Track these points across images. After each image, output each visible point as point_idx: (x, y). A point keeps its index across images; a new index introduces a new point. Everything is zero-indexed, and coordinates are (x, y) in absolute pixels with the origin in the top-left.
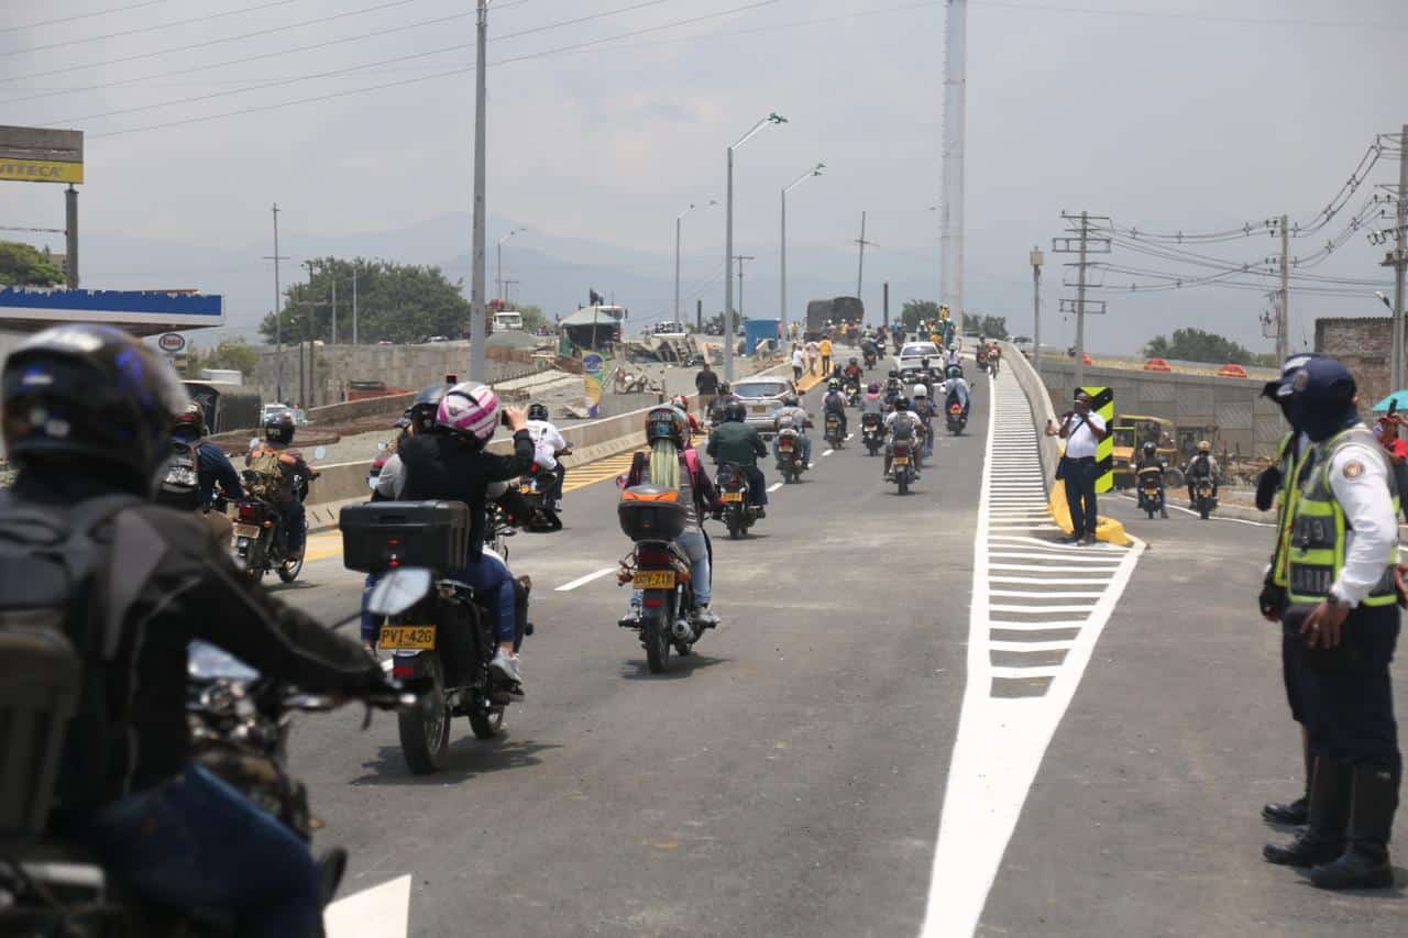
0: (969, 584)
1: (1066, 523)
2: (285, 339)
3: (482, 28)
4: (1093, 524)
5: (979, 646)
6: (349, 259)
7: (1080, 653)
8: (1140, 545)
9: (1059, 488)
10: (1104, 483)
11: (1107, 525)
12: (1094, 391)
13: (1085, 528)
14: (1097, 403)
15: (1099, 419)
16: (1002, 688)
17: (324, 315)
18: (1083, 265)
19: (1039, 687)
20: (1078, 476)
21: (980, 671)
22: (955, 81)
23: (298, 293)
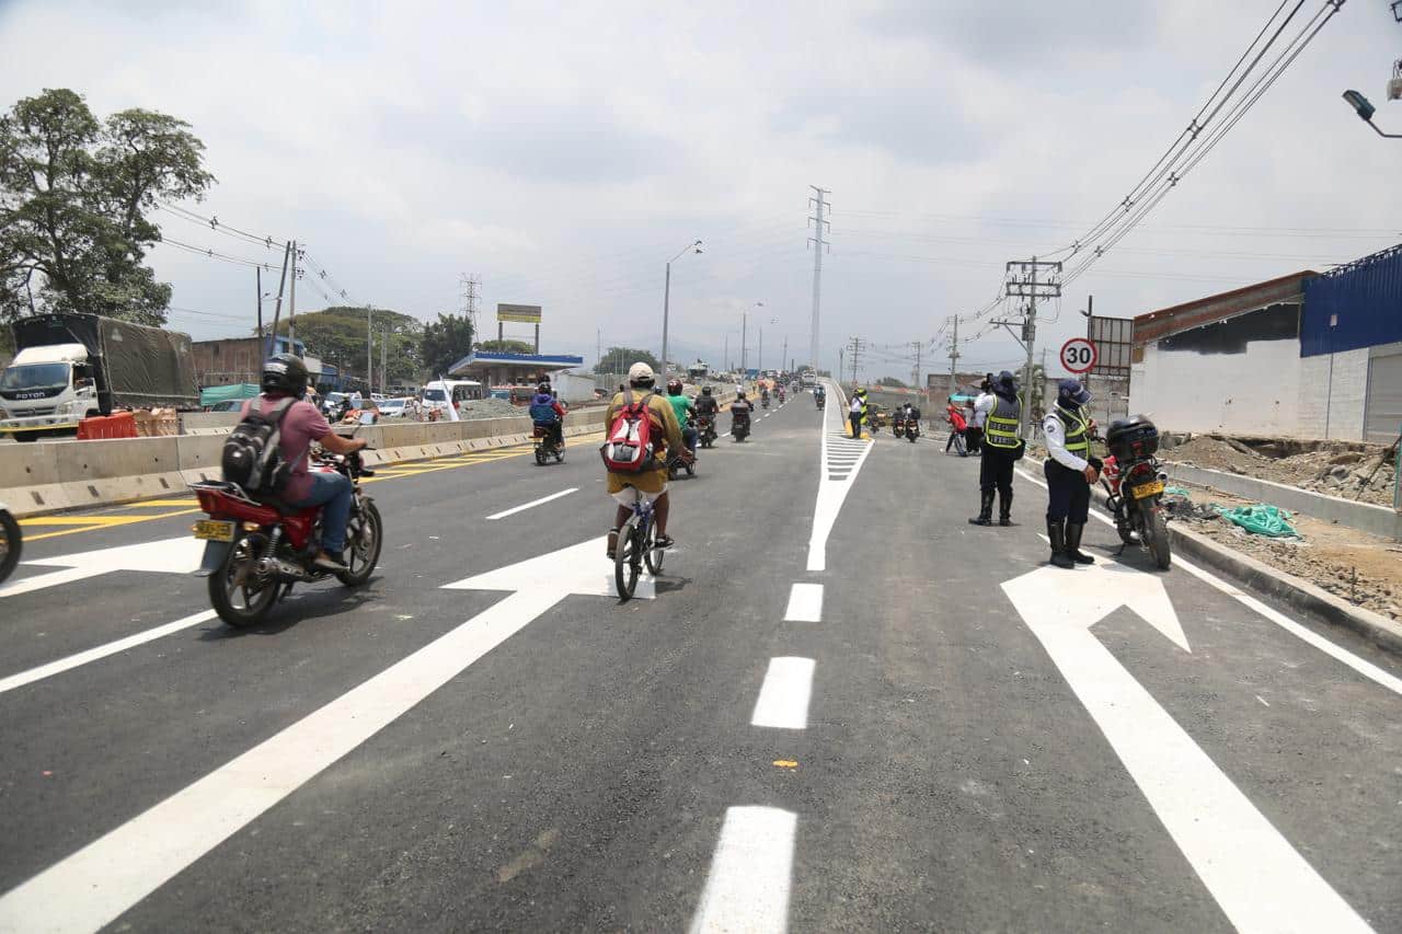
0: (821, 449)
1: (851, 433)
2: (601, 372)
3: (668, 273)
4: (859, 434)
5: (824, 466)
6: (621, 347)
7: (856, 469)
8: (873, 441)
9: (849, 422)
10: (863, 420)
11: (863, 434)
12: (860, 391)
13: (856, 435)
14: (862, 395)
15: (862, 400)
16: (831, 478)
17: (613, 365)
18: (856, 355)
19: (844, 478)
20: (855, 418)
21: (825, 473)
22: (816, 295)
23: (605, 358)
